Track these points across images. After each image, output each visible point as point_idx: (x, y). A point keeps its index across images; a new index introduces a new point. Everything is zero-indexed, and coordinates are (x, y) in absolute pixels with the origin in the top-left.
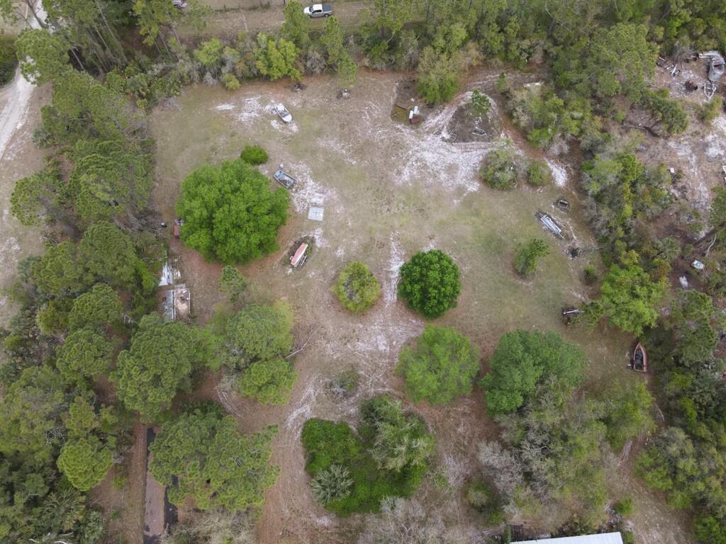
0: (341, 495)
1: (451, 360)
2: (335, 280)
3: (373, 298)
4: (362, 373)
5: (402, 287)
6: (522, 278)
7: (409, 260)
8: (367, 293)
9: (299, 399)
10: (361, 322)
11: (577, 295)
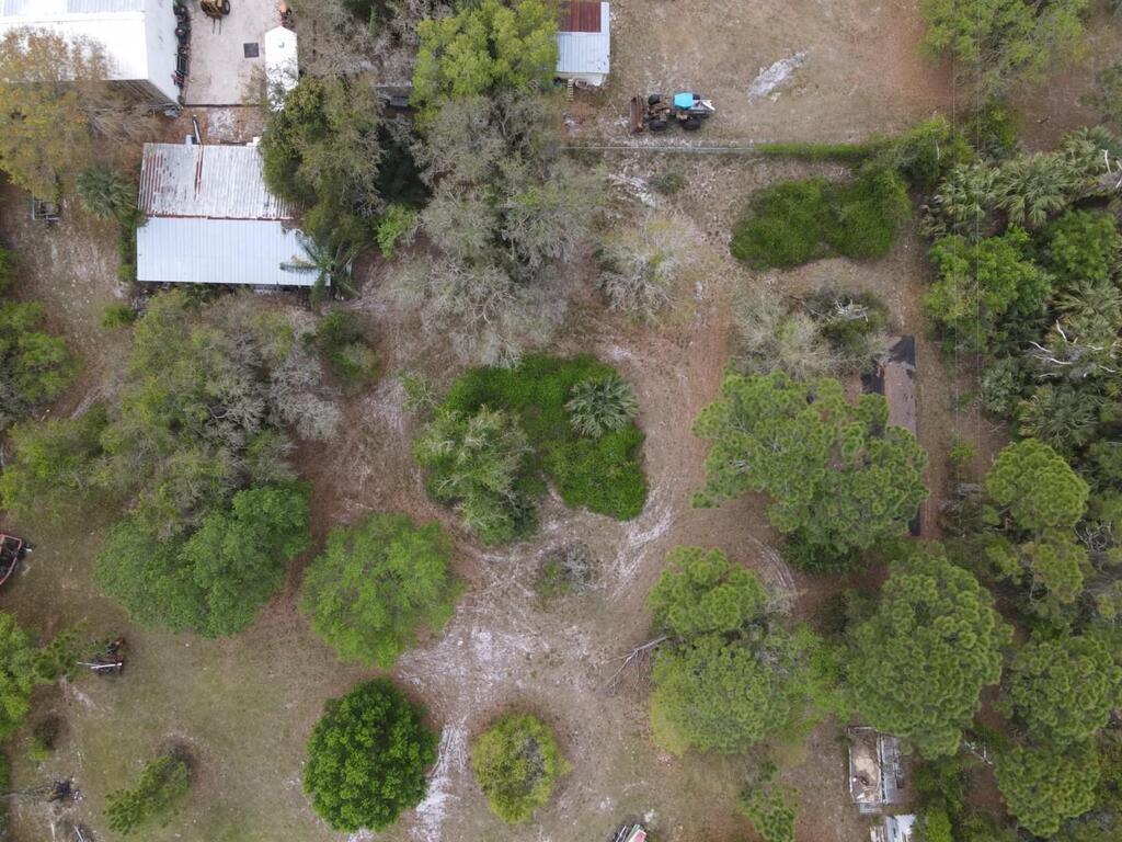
0: (588, 386)
1: (356, 594)
2: (561, 786)
3: (487, 738)
4: (528, 593)
5: (427, 755)
6: (185, 748)
7: (405, 814)
8: (498, 750)
9: (649, 557)
10: (518, 690)
11: (85, 700)
